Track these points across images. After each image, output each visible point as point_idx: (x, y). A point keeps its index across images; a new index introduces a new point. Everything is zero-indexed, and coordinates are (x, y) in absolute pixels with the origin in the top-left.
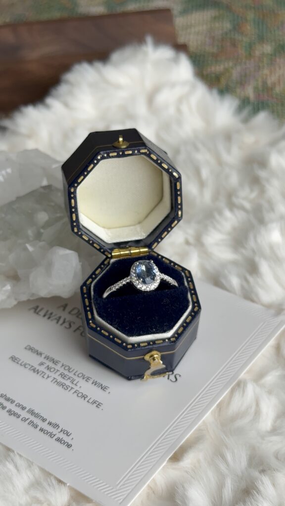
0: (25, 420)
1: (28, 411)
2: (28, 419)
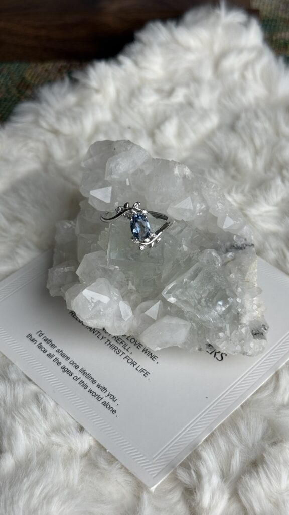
0: (76, 379)
1: (80, 371)
2: (79, 378)
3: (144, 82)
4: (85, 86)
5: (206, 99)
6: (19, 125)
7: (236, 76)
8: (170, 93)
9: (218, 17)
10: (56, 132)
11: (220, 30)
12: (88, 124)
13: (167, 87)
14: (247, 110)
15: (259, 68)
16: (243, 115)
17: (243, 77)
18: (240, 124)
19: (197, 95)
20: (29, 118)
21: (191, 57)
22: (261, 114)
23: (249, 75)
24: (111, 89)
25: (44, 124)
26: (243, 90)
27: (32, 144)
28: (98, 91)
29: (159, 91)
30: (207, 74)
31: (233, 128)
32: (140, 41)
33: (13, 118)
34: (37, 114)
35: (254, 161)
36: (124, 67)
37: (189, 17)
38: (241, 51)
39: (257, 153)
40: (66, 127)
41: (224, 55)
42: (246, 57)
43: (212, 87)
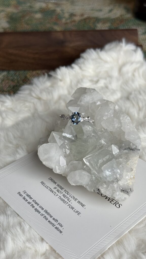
0: (42, 215)
1: (44, 211)
2: (44, 215)
3: (84, 76)
4: (55, 78)
5: (114, 85)
6: (22, 95)
7: (130, 75)
8: (97, 82)
9: (121, 47)
10: (39, 99)
11: (122, 53)
12: (56, 95)
13: (95, 79)
14: (135, 91)
15: (141, 71)
16: (133, 93)
17: (133, 75)
18: (132, 96)
19: (110, 83)
20: (27, 92)
21: (107, 66)
22: (142, 92)
23: (136, 74)
24: (68, 80)
25: (34, 95)
26: (133, 81)
27: (27, 104)
28: (61, 80)
29: (91, 81)
30: (115, 74)
31: (128, 98)
32: (83, 58)
33: (19, 92)
34: (31, 90)
35: (138, 114)
36: (74, 69)
37: (107, 47)
38: (132, 63)
39: (140, 110)
40: (44, 96)
41: (124, 65)
42: (135, 66)
43: (118, 80)
